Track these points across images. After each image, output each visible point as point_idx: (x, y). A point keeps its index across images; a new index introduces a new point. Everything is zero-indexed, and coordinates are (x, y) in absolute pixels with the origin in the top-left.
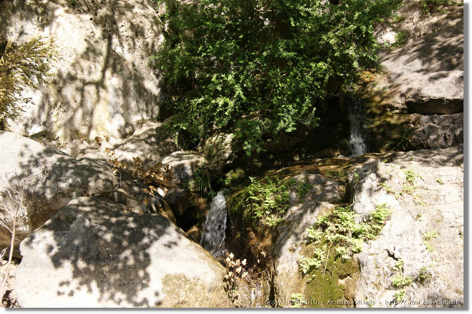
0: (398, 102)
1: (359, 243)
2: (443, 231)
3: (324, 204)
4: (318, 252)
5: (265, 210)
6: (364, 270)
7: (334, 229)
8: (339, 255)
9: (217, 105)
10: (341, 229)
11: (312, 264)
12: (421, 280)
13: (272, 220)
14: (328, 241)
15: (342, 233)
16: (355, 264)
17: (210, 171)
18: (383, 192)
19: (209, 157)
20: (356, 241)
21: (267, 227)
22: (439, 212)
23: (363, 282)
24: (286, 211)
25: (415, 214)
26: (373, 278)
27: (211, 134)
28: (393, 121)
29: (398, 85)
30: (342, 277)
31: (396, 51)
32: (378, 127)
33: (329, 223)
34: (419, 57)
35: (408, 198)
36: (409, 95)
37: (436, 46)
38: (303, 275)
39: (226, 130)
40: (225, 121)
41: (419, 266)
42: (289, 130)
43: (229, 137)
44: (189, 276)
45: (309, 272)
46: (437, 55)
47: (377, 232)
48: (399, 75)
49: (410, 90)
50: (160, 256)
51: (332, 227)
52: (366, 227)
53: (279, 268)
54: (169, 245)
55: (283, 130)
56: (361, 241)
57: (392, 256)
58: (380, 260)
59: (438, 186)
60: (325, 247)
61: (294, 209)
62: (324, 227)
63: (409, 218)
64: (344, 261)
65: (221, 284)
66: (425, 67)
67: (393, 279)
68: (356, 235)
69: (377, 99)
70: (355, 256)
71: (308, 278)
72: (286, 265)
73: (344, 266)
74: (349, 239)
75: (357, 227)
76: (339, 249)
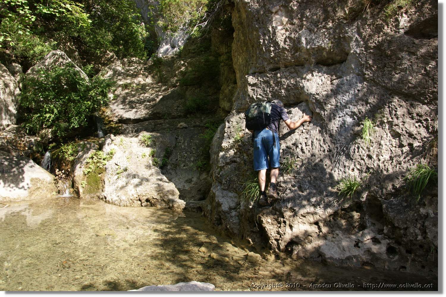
0: (115, 119)
1: (105, 162)
2: (132, 156)
3: (92, 150)
4: (91, 166)
5: (68, 155)
6: (107, 171)
7: (96, 158)
8: (99, 166)
9: (46, 117)
10: (99, 157)
11: (88, 171)
12: (126, 170)
13: (71, 158)
14: (94, 162)
15: (99, 159)
16: (104, 169)
17: (43, 143)
18: (113, 145)
19: (42, 138)
20: (104, 161)
21: (69, 161)
22: (131, 150)
23: (107, 174)
24: (77, 154)
25: (124, 151)
26: (110, 172)
27: (43, 129)
28: (113, 126)
29: (115, 114)
30: (99, 174)
31: (114, 101)
32: (108, 128)
33: (94, 156)
34: (122, 104)
35: (122, 147)
36: (119, 117)
37: (127, 101)
38: (85, 175)
39: (49, 127)
40: (49, 123)
41: (125, 166)
42: (76, 127)
43: (50, 130)
44: (41, 178)
45: (87, 174)
46: (128, 104)
47: (111, 157)
48: (115, 110)
49: (119, 115)
50: (29, 171)
51: (95, 157)
52: (108, 156)
53: (76, 174)
54: (31, 167)
55: (73, 127)
56: (106, 161)
57: (117, 165)
58: (113, 167)
59: (131, 143)
60: (93, 164)
61: (80, 153)
62: (92, 158)
63: (122, 152)
64: (100, 168)
65: (53, 181)
66: (123, 107)
67: (117, 172)
68: (104, 159)
69: (107, 118)
70: (104, 166)
71: (87, 176)
72: (78, 173)
73: (100, 170)
74: (102, 161)
75: (104, 157)
76: (98, 164)
